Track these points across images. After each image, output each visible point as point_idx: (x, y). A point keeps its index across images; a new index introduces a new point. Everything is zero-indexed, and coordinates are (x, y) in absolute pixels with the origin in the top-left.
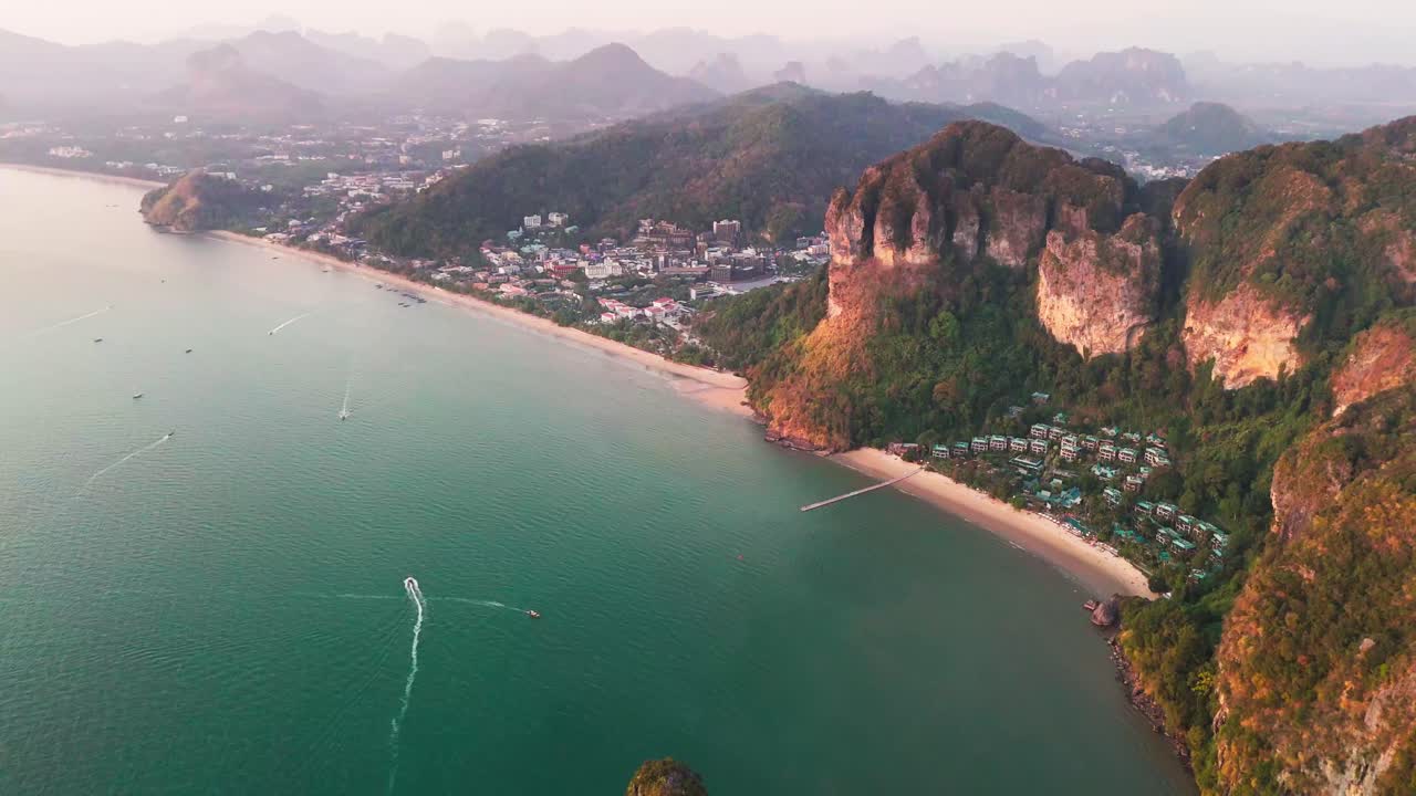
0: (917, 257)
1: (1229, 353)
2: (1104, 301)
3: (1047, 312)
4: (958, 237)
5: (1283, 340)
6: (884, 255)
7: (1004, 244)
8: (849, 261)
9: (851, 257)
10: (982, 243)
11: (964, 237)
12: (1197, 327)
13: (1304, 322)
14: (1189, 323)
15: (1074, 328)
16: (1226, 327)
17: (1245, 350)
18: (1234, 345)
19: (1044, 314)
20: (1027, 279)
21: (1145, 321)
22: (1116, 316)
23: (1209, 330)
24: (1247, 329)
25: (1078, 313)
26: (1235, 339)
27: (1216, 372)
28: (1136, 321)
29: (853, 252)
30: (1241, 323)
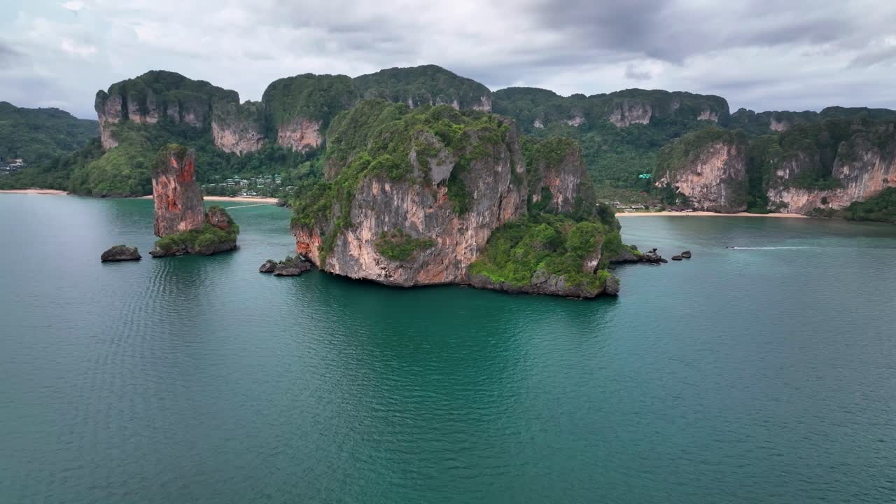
0: (152, 120)
1: (298, 140)
2: (245, 130)
3: (219, 140)
4: (170, 112)
5: (315, 131)
6: (136, 119)
7: (192, 116)
8: (116, 121)
9: (118, 119)
10: (182, 117)
11: (173, 112)
12: (283, 135)
13: (320, 123)
14: (280, 134)
15: (233, 145)
16: (294, 131)
17: (303, 137)
18: (298, 137)
19: (218, 142)
20: (207, 130)
21: (262, 137)
22: (250, 135)
23: (288, 134)
24: (302, 129)
25: (234, 137)
26: (298, 135)
27: (294, 149)
28: (259, 136)
29: (118, 116)
30: (299, 127)
